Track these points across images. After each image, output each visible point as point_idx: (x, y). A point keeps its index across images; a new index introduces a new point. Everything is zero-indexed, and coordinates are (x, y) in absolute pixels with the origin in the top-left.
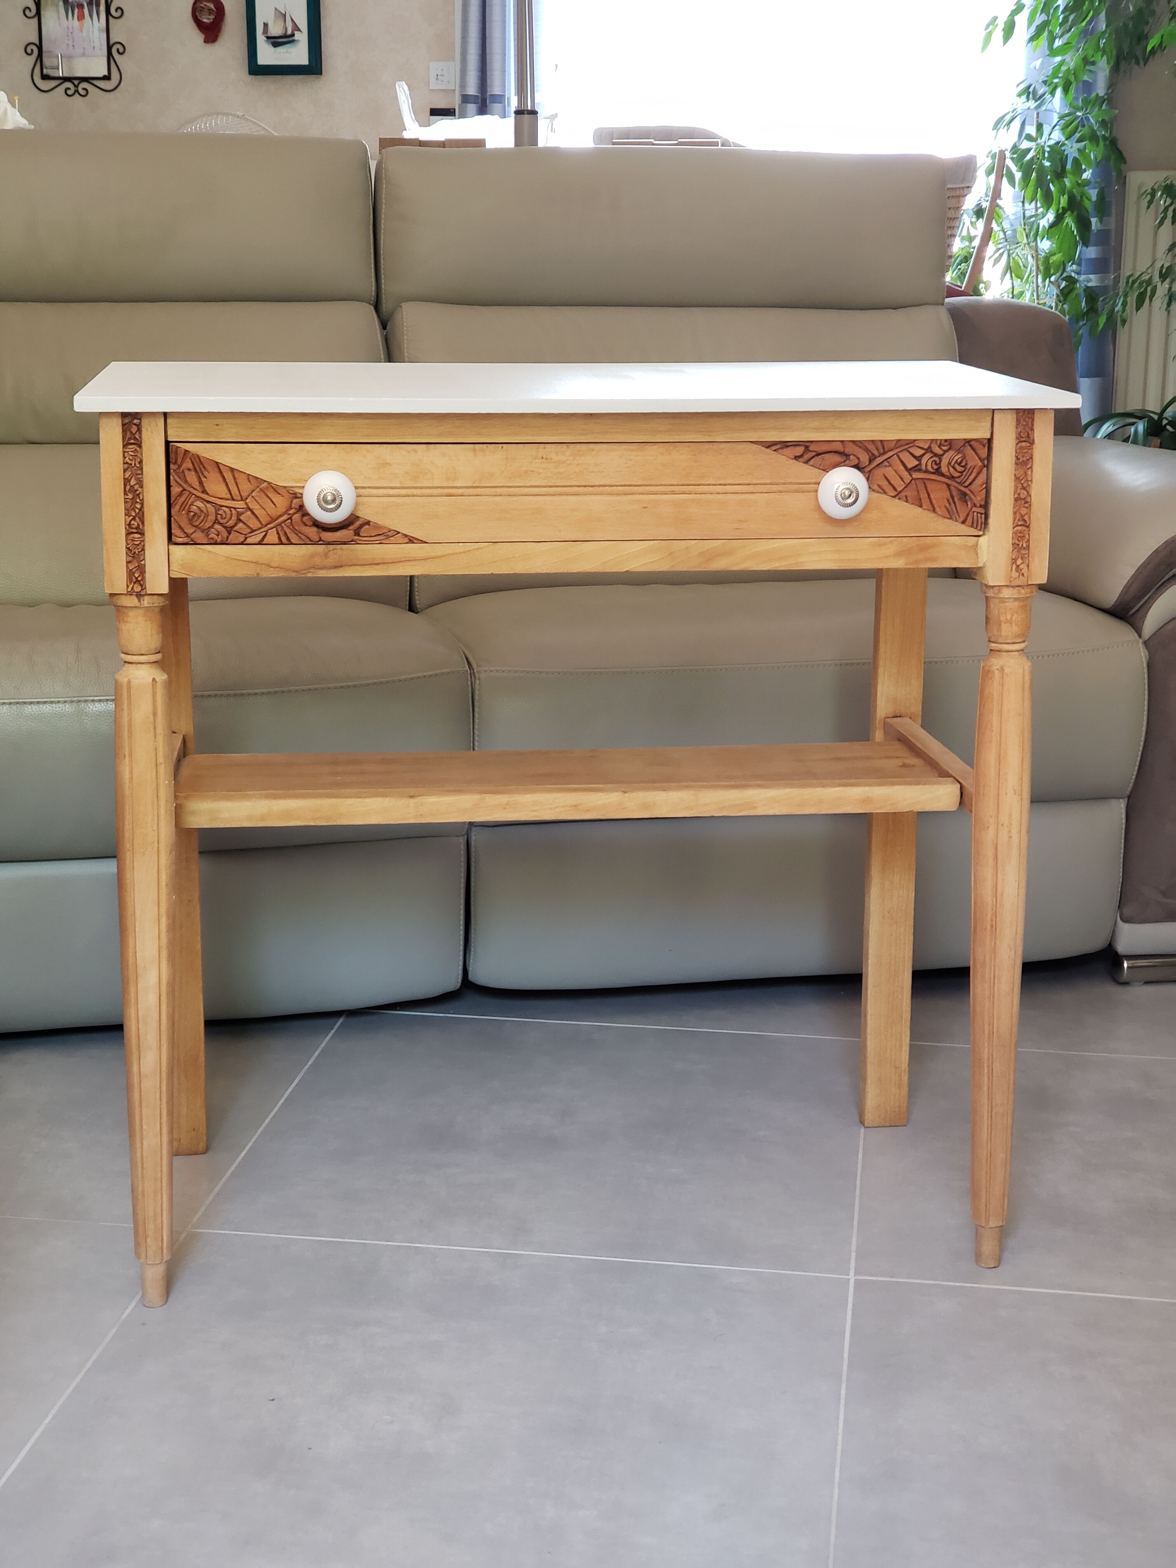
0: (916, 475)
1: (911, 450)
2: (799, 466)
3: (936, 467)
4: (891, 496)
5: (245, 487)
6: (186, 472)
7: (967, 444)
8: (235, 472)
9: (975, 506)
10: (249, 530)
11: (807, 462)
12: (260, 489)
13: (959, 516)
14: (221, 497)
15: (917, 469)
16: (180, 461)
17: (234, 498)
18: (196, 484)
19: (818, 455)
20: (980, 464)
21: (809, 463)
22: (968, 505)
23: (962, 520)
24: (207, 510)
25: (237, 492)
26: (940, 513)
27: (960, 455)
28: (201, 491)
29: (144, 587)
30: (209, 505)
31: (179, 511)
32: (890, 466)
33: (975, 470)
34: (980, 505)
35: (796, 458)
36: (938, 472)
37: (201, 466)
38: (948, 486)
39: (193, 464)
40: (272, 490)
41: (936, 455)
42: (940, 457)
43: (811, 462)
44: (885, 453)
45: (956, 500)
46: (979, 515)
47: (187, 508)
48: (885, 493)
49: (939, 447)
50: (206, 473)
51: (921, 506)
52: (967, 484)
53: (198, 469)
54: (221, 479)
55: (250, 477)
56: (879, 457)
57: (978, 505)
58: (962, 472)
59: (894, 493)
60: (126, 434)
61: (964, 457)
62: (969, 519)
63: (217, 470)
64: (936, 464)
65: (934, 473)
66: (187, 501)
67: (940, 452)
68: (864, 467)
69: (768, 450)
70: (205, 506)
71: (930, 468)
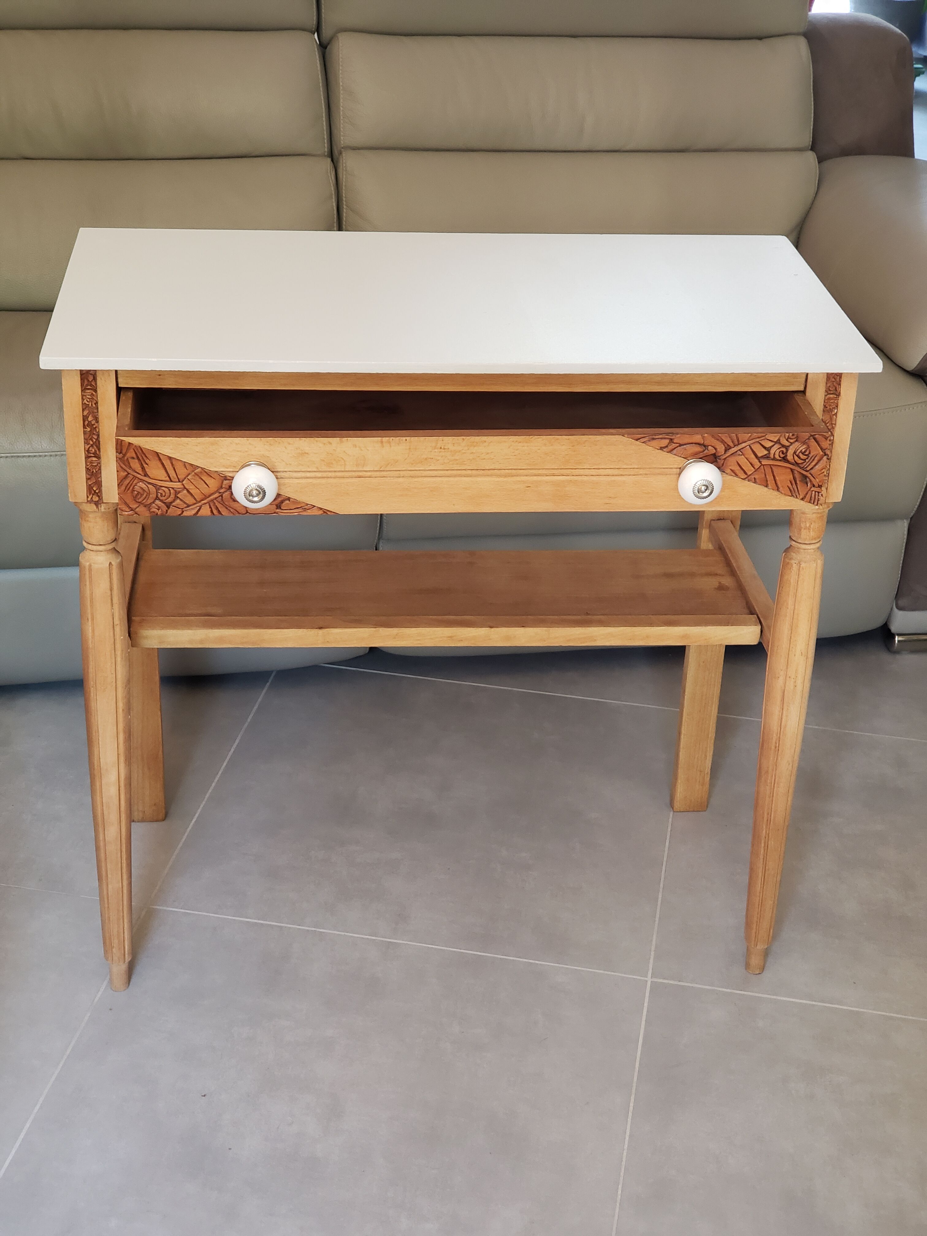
0: (765, 462)
1: (762, 443)
2: (664, 454)
3: (782, 456)
4: (742, 479)
5: (182, 473)
6: (130, 460)
7: (811, 438)
8: (173, 460)
9: (814, 486)
10: (185, 506)
11: (670, 451)
12: (195, 473)
13: (799, 494)
14: (161, 479)
15: (766, 457)
16: (125, 451)
17: (172, 480)
18: (139, 469)
19: (681, 445)
20: (821, 453)
21: (671, 452)
22: (807, 486)
23: (801, 497)
24: (149, 490)
25: (175, 476)
26: (783, 492)
27: (804, 447)
28: (143, 475)
29: (101, 498)
30: (150, 486)
31: (124, 491)
32: (743, 454)
33: (816, 458)
34: (819, 485)
35: (661, 448)
36: (785, 459)
37: (143, 455)
38: (792, 470)
39: (136, 453)
40: (205, 474)
41: (783, 446)
42: (787, 448)
43: (675, 451)
44: (739, 444)
45: (798, 482)
46: (817, 493)
47: (131, 488)
48: (736, 475)
49: (787, 440)
50: (147, 461)
51: (767, 486)
52: (808, 469)
53: (141, 458)
54: (160, 466)
55: (186, 464)
56: (733, 448)
57: (816, 485)
58: (805, 460)
59: (745, 476)
60: (84, 381)
61: (808, 447)
62: (808, 496)
63: (157, 458)
64: (783, 453)
65: (780, 460)
66: (131, 482)
67: (787, 444)
68: (721, 456)
69: (638, 442)
70: (147, 486)
71: (777, 457)
